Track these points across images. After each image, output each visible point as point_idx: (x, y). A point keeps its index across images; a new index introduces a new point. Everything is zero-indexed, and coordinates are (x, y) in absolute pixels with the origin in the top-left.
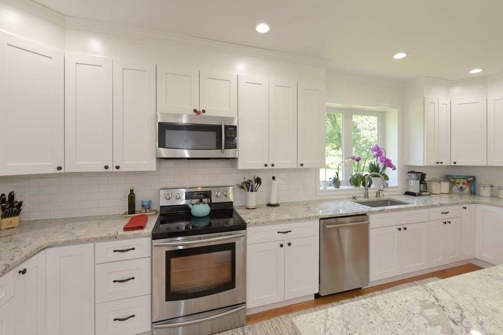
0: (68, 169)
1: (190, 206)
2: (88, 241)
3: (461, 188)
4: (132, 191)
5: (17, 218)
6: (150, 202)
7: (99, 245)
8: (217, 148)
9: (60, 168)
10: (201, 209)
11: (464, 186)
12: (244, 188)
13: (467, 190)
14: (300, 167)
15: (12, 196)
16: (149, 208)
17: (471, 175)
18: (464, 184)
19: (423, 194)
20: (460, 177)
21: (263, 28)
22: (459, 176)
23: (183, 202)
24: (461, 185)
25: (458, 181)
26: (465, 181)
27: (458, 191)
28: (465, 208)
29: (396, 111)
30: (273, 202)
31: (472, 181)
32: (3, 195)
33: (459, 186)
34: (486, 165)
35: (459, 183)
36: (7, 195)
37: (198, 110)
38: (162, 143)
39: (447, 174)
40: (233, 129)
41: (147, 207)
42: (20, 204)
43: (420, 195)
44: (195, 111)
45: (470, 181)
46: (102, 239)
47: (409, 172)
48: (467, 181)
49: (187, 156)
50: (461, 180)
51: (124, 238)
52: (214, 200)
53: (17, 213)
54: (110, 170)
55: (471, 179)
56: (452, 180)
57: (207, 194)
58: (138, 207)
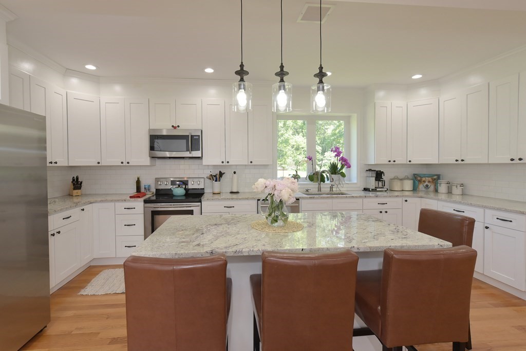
0: (103, 164)
1: (172, 189)
2: (112, 201)
3: (427, 186)
4: (138, 178)
5: (80, 190)
6: (149, 186)
7: (117, 204)
8: (187, 151)
9: (99, 163)
10: (179, 191)
11: (429, 184)
12: (210, 179)
13: (432, 188)
14: (250, 164)
15: (77, 178)
16: (148, 190)
17: (436, 173)
18: (429, 182)
19: (378, 189)
20: (425, 176)
21: (209, 70)
22: (425, 174)
23: (170, 187)
24: (427, 183)
25: (424, 179)
26: (430, 179)
27: (424, 189)
28: (406, 201)
29: (356, 115)
30: (235, 190)
31: (436, 179)
32: (74, 177)
33: (425, 184)
34: (437, 163)
35: (424, 182)
36: (75, 177)
37: (175, 126)
38: (152, 148)
39: (415, 173)
40: (198, 137)
41: (148, 188)
42: (81, 182)
43: (374, 190)
44: (173, 126)
45: (435, 179)
46: (118, 201)
47: (367, 170)
48: (432, 179)
49: (168, 156)
50: (427, 178)
51: (129, 201)
52: (190, 186)
53: (80, 188)
54: (124, 164)
55: (435, 177)
56: (419, 178)
57: (185, 183)
58: (143, 190)
